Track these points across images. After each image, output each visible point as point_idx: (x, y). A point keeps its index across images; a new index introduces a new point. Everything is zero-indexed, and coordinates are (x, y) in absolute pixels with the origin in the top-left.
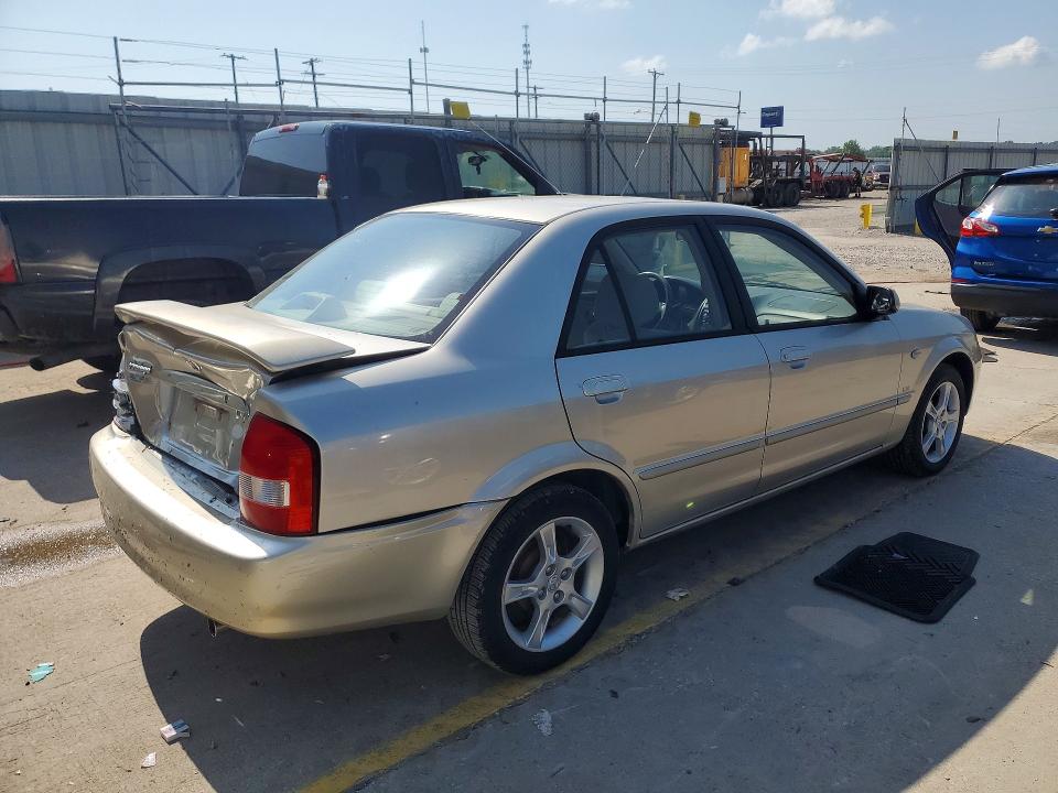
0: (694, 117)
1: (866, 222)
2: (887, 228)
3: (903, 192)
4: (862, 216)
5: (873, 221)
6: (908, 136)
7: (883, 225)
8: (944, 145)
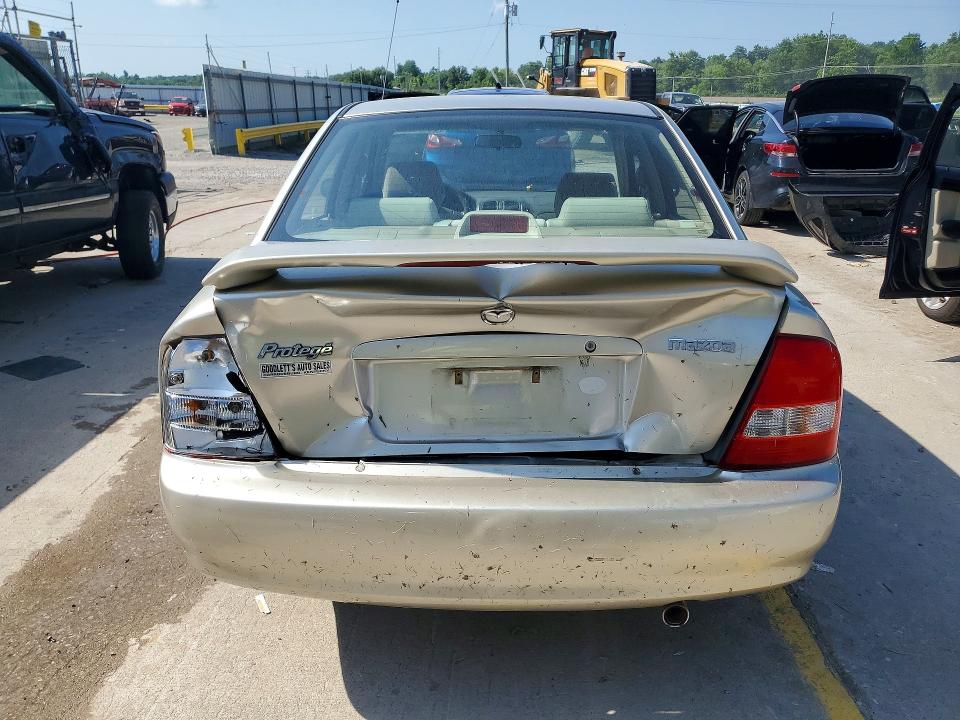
0: (34, 27)
1: (190, 145)
2: (213, 150)
3: (221, 116)
4: (185, 139)
5: (196, 143)
6: (213, 63)
7: (208, 147)
8: (237, 73)
